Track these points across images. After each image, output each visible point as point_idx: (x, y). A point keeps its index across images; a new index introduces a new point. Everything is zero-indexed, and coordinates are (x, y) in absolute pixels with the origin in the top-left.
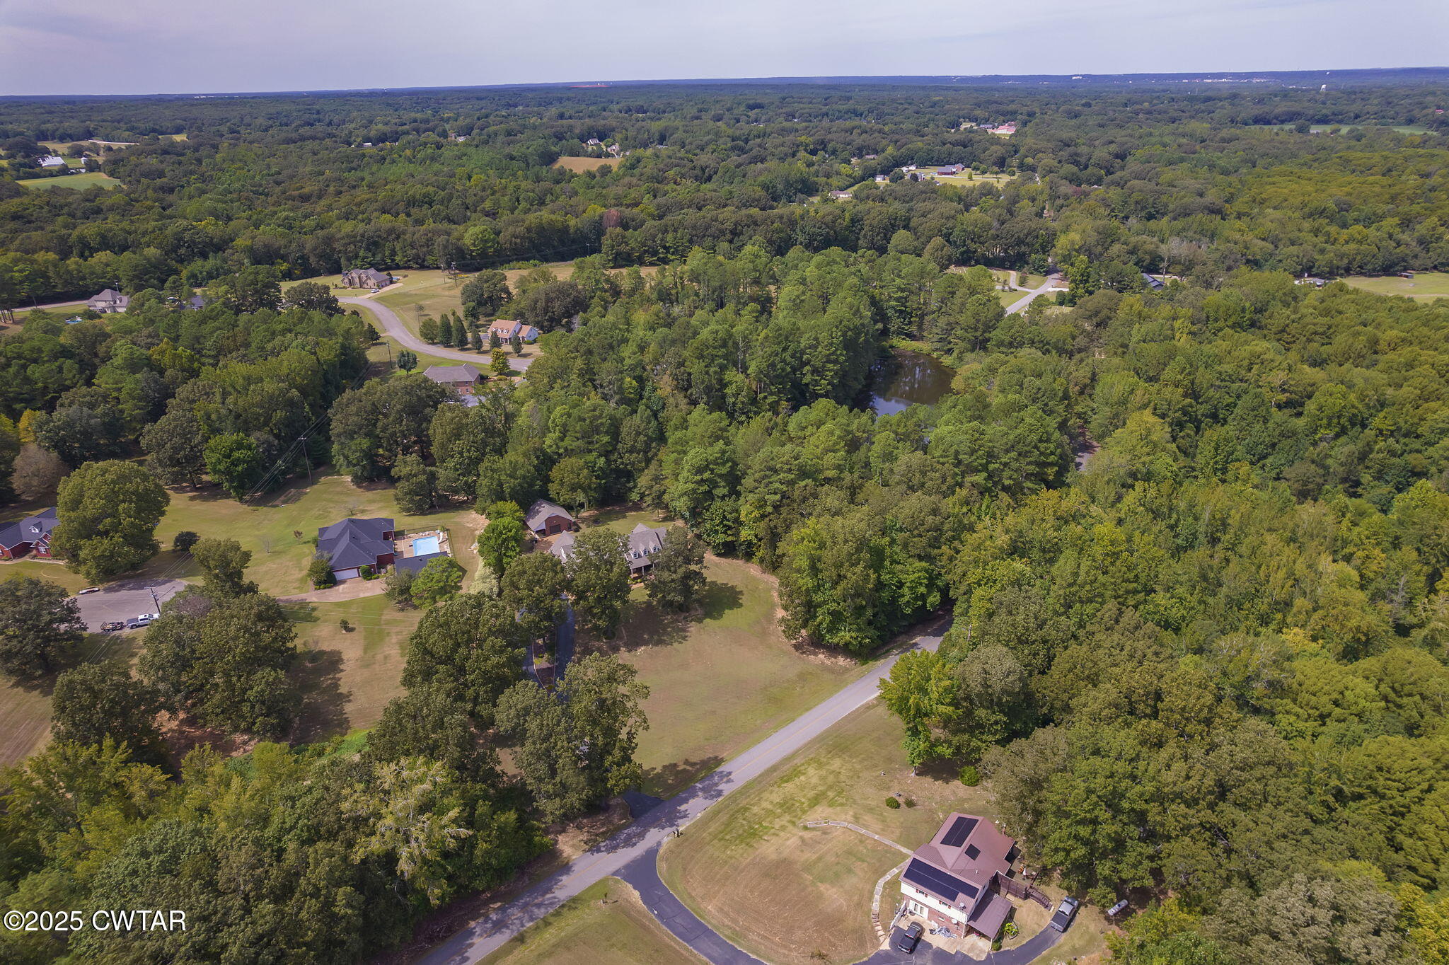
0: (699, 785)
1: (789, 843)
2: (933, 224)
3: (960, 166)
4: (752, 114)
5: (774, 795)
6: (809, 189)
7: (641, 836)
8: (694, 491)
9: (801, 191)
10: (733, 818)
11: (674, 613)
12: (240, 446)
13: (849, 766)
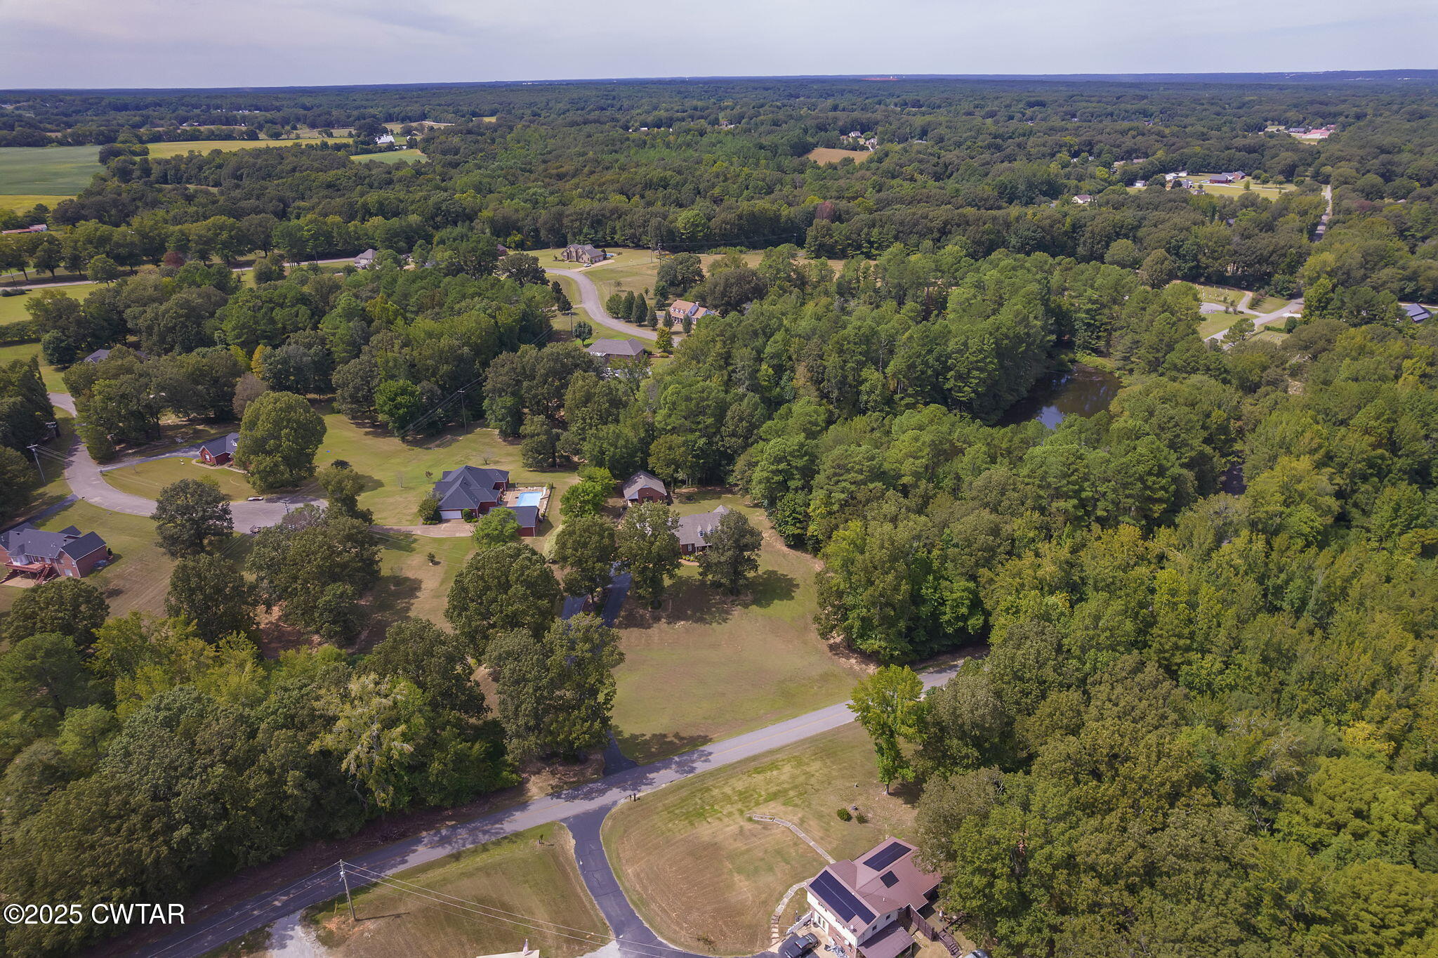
0: (677, 759)
1: (728, 829)
2: (1163, 235)
3: (1240, 174)
4: (1029, 112)
5: (740, 783)
6: (1053, 190)
7: (602, 792)
8: (768, 480)
9: (1045, 194)
10: (693, 794)
11: (724, 594)
12: (404, 392)
13: (825, 771)
